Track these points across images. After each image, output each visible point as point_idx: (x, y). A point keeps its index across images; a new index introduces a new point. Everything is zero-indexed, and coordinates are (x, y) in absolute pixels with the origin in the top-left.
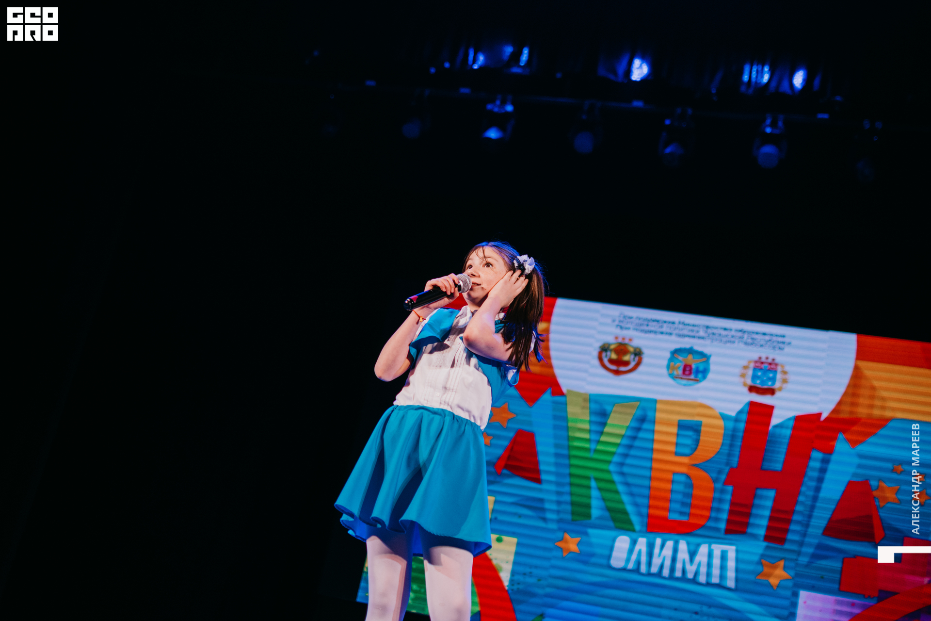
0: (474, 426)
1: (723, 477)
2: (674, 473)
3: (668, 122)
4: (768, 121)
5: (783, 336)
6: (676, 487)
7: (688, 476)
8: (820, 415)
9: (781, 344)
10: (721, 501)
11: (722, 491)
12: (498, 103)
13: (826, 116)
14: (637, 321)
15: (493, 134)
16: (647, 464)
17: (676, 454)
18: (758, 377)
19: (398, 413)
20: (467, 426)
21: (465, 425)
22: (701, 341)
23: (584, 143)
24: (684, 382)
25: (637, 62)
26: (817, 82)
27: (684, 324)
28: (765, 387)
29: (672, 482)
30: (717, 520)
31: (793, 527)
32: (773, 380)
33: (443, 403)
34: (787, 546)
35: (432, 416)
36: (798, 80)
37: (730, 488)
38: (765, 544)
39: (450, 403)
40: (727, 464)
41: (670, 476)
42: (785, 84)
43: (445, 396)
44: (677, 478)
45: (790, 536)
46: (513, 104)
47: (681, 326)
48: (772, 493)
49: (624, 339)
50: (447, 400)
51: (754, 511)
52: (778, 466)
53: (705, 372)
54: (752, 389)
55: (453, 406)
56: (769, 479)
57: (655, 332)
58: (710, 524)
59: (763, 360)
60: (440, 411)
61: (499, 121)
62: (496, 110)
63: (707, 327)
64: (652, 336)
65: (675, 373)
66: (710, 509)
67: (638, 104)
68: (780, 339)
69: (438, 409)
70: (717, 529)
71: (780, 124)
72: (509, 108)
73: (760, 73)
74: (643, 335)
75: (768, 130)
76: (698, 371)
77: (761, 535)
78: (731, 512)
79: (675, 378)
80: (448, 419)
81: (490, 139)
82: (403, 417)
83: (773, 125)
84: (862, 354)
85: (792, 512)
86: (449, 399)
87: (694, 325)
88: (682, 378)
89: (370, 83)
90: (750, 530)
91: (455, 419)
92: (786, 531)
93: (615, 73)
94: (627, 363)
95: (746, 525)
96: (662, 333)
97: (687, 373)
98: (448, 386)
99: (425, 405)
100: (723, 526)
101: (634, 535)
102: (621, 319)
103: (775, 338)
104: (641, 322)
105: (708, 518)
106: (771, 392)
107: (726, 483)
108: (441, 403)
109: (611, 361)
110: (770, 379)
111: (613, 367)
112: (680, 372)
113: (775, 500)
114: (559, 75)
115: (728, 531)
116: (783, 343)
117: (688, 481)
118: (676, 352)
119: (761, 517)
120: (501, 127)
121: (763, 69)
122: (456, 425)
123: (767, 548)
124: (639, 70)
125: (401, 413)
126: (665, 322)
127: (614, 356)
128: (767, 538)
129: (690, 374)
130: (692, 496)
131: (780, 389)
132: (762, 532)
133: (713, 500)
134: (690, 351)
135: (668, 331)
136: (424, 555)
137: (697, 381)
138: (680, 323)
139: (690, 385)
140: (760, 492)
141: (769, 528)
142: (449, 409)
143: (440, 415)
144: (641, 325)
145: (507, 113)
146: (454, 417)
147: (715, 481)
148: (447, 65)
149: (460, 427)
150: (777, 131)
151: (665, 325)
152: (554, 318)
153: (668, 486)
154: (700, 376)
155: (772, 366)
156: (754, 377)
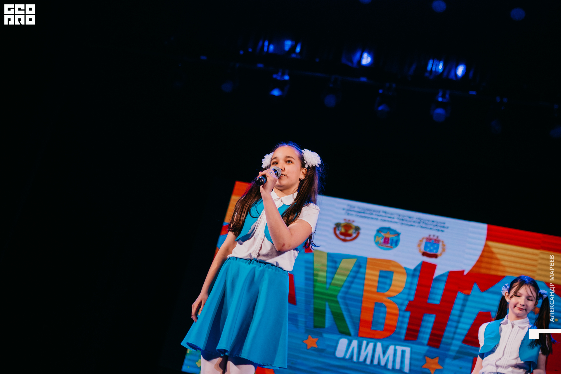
1: (405, 307)
3: (381, 91)
4: (440, 94)
5: (444, 223)
8: (463, 271)
9: (442, 228)
10: (402, 322)
11: (404, 316)
12: (280, 74)
13: (474, 93)
14: (358, 210)
15: (276, 93)
18: (428, 247)
22: (395, 224)
23: (330, 101)
24: (384, 248)
25: (365, 55)
26: (471, 74)
27: (386, 212)
28: (432, 253)
30: (399, 333)
32: (437, 249)
36: (460, 70)
37: (409, 314)
38: (427, 348)
40: (407, 300)
42: (452, 73)
46: (289, 75)
47: (383, 214)
48: (433, 317)
49: (349, 220)
51: (422, 328)
52: (438, 302)
53: (396, 243)
54: (424, 254)
57: (368, 218)
58: (394, 335)
59: (432, 237)
61: (280, 85)
62: (279, 78)
63: (399, 216)
64: (366, 220)
65: (379, 242)
67: (363, 79)
68: (442, 225)
70: (399, 339)
71: (447, 96)
72: (287, 78)
73: (437, 65)
74: (361, 219)
75: (440, 99)
76: (392, 242)
77: (425, 343)
79: (379, 245)
81: (274, 96)
83: (443, 96)
84: (490, 237)
87: (392, 214)
88: (382, 246)
89: (204, 58)
93: (352, 61)
94: (350, 235)
96: (372, 218)
97: (386, 242)
100: (403, 337)
101: (350, 338)
102: (348, 208)
103: (439, 224)
104: (360, 210)
106: (435, 256)
107: (406, 310)
109: (342, 234)
110: (435, 249)
111: (342, 237)
112: (382, 241)
114: (317, 60)
115: (406, 340)
116: (444, 227)
118: (380, 231)
120: (281, 89)
121: (439, 63)
123: (428, 350)
124: (366, 60)
126: (374, 211)
127: (343, 230)
128: (429, 345)
129: (388, 243)
131: (441, 255)
133: (398, 321)
134: (389, 229)
135: (376, 217)
137: (391, 248)
138: (383, 212)
140: (426, 316)
144: (360, 212)
145: (285, 81)
147: (400, 310)
148: (250, 50)
150: (445, 101)
151: (374, 213)
154: (393, 245)
155: (437, 241)
156: (426, 246)
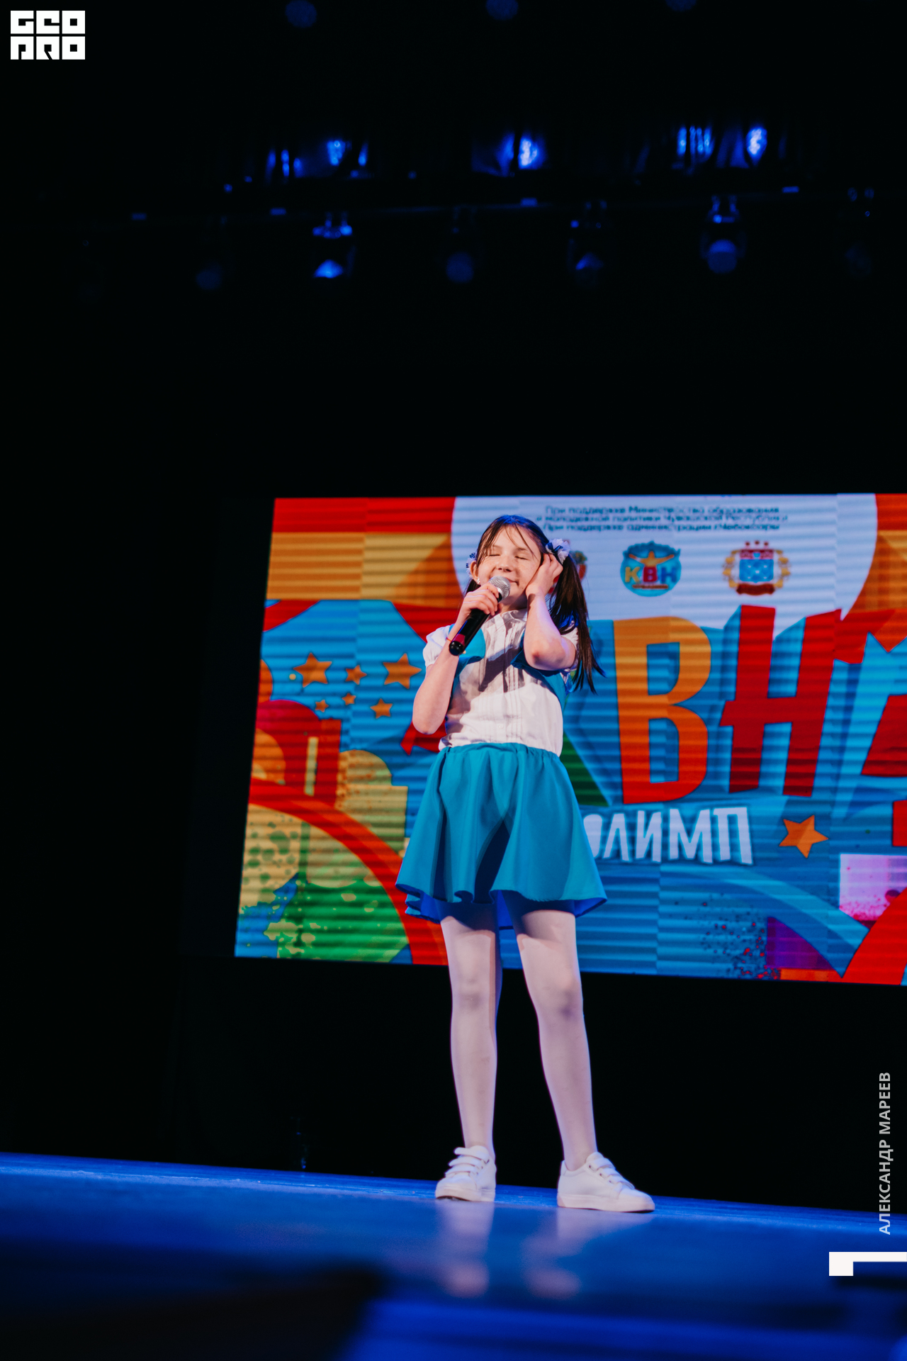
0: (551, 755)
1: (718, 715)
2: (652, 719)
3: (575, 224)
4: (716, 207)
5: (776, 510)
6: (655, 739)
7: (670, 722)
8: (838, 612)
9: (773, 521)
10: (718, 749)
11: (719, 735)
12: (328, 224)
13: (795, 189)
14: (572, 515)
15: (328, 271)
16: (613, 713)
17: (650, 693)
18: (749, 571)
19: (455, 757)
20: (544, 759)
21: (543, 758)
22: (664, 532)
23: (460, 269)
24: (648, 591)
25: (526, 144)
27: (637, 510)
28: (759, 583)
29: (649, 732)
30: (717, 775)
31: (820, 769)
32: (770, 571)
33: (510, 735)
34: (816, 796)
35: (501, 753)
36: (755, 142)
37: (729, 729)
38: (786, 798)
39: (519, 734)
40: (722, 695)
41: (645, 726)
42: (738, 152)
43: (510, 726)
44: (655, 726)
45: (818, 782)
46: (349, 224)
47: (633, 514)
48: (786, 728)
50: (514, 731)
51: (765, 756)
52: (791, 689)
53: (674, 575)
54: (742, 589)
55: (523, 736)
56: (781, 709)
57: (599, 528)
58: (707, 782)
59: (753, 545)
60: (509, 746)
61: (334, 251)
62: (327, 234)
63: (670, 510)
64: (594, 533)
65: (634, 580)
66: (705, 762)
67: (529, 203)
68: (772, 515)
69: (507, 744)
70: (719, 789)
71: (733, 208)
72: (346, 230)
73: (700, 139)
74: (582, 534)
75: (718, 219)
76: (664, 575)
77: (778, 787)
78: (734, 762)
79: (635, 587)
80: (522, 754)
81: (325, 279)
82: (463, 761)
83: (723, 211)
84: (886, 520)
85: (817, 748)
86: (517, 729)
87: (651, 510)
88: (643, 587)
89: (139, 216)
90: (762, 783)
91: (529, 752)
92: (812, 776)
93: (496, 165)
95: (757, 776)
96: (608, 528)
97: (650, 578)
98: (510, 713)
99: (488, 742)
100: (726, 782)
101: (606, 810)
102: (549, 514)
103: (764, 515)
104: (577, 515)
105: (705, 775)
106: (769, 589)
107: (722, 723)
108: (507, 736)
110: (764, 572)
112: (641, 577)
113: (793, 736)
114: (413, 176)
115: (734, 789)
116: (777, 519)
117: (672, 729)
118: (631, 553)
119: (776, 762)
120: (338, 260)
121: (703, 134)
122: (532, 759)
123: (789, 803)
124: (528, 154)
125: (459, 756)
126: (611, 511)
128: (787, 790)
129: (655, 579)
130: (680, 749)
131: (780, 584)
132: (780, 783)
133: (706, 749)
134: (651, 548)
135: (617, 523)
136: (514, 927)
137: (665, 588)
138: (631, 509)
139: (656, 595)
140: (769, 729)
141: (788, 776)
142: (519, 741)
143: (510, 750)
144: (578, 520)
145: (344, 237)
146: (527, 750)
147: (707, 722)
148: (249, 179)
149: (537, 762)
150: (730, 220)
151: (611, 516)
152: (455, 527)
153: (644, 740)
154: (668, 580)
155: (766, 554)
156: (743, 571)
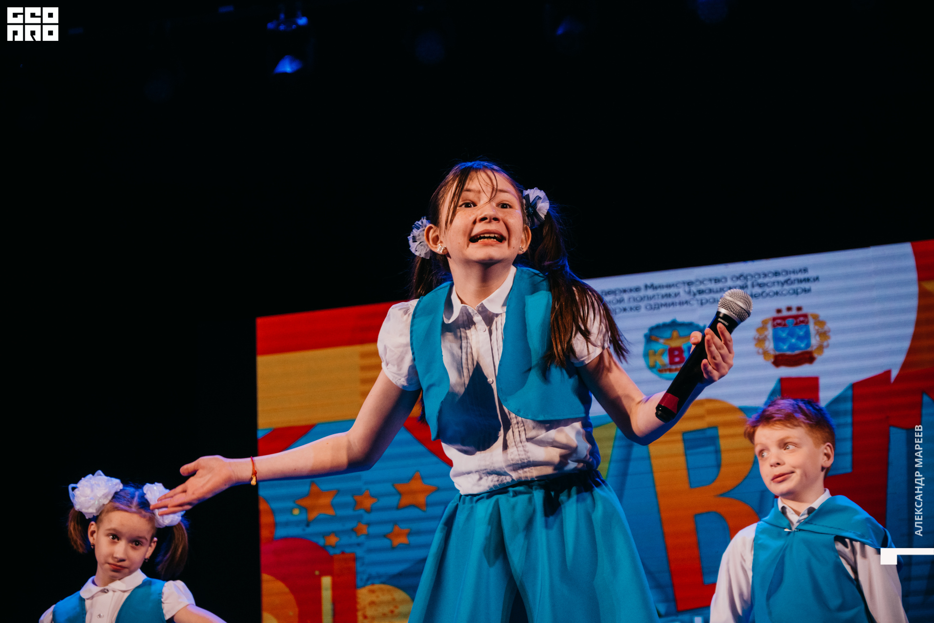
5: (805, 270)
7: (719, 515)
9: (804, 283)
12: (282, 16)
15: (287, 66)
18: (784, 340)
27: (652, 287)
28: (797, 353)
46: (305, 14)
47: (650, 293)
52: (846, 466)
54: (779, 361)
59: (784, 312)
62: (282, 28)
63: (690, 284)
65: (659, 364)
68: (801, 276)
72: (302, 21)
79: (661, 371)
84: (926, 272)
87: (669, 286)
88: (670, 370)
97: (677, 360)
103: (793, 277)
106: (808, 358)
110: (801, 338)
112: (666, 360)
116: (807, 280)
117: (721, 521)
118: (653, 335)
120: (297, 53)
126: (625, 291)
129: (680, 360)
131: (821, 348)
134: (674, 325)
138: (646, 287)
145: (301, 29)
151: (626, 296)
155: (801, 319)
156: (777, 339)
